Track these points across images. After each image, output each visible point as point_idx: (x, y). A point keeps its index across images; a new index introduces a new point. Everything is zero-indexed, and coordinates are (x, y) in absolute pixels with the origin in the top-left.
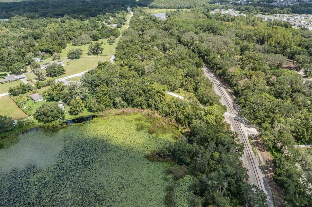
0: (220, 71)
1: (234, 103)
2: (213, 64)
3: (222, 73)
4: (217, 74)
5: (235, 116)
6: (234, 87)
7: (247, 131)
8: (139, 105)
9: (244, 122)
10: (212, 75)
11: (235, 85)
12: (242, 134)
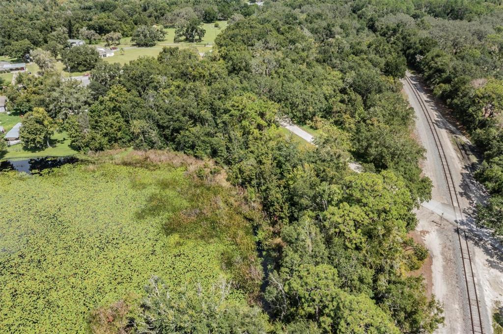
0: (447, 87)
1: (469, 176)
2: (431, 72)
3: (451, 91)
4: (435, 94)
5: (463, 217)
6: (478, 131)
7: (495, 283)
8: (188, 147)
9: (489, 247)
10: (424, 97)
11: (483, 124)
12: (472, 297)
